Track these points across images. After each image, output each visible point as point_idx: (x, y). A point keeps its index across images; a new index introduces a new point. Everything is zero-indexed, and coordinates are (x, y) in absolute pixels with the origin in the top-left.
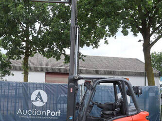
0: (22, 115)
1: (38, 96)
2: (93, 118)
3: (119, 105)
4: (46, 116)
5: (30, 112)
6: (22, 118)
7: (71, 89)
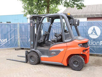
7: (31, 24)
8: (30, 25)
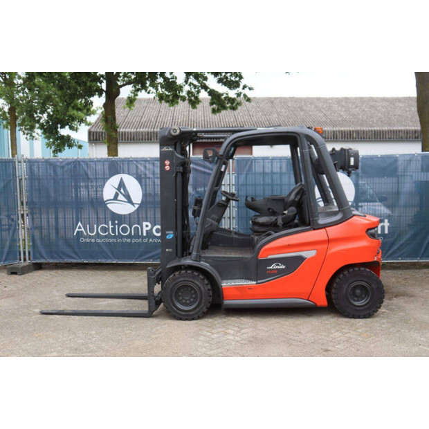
0: (85, 237)
1: (119, 189)
2: (236, 236)
3: (294, 201)
4: (143, 237)
5: (104, 230)
6: (86, 243)
7: (167, 162)
8: (162, 166)
